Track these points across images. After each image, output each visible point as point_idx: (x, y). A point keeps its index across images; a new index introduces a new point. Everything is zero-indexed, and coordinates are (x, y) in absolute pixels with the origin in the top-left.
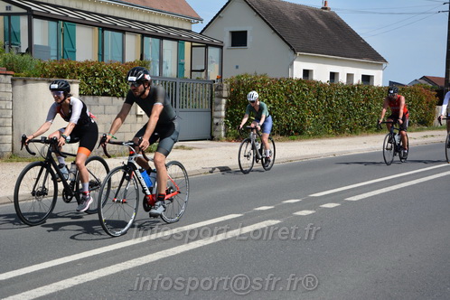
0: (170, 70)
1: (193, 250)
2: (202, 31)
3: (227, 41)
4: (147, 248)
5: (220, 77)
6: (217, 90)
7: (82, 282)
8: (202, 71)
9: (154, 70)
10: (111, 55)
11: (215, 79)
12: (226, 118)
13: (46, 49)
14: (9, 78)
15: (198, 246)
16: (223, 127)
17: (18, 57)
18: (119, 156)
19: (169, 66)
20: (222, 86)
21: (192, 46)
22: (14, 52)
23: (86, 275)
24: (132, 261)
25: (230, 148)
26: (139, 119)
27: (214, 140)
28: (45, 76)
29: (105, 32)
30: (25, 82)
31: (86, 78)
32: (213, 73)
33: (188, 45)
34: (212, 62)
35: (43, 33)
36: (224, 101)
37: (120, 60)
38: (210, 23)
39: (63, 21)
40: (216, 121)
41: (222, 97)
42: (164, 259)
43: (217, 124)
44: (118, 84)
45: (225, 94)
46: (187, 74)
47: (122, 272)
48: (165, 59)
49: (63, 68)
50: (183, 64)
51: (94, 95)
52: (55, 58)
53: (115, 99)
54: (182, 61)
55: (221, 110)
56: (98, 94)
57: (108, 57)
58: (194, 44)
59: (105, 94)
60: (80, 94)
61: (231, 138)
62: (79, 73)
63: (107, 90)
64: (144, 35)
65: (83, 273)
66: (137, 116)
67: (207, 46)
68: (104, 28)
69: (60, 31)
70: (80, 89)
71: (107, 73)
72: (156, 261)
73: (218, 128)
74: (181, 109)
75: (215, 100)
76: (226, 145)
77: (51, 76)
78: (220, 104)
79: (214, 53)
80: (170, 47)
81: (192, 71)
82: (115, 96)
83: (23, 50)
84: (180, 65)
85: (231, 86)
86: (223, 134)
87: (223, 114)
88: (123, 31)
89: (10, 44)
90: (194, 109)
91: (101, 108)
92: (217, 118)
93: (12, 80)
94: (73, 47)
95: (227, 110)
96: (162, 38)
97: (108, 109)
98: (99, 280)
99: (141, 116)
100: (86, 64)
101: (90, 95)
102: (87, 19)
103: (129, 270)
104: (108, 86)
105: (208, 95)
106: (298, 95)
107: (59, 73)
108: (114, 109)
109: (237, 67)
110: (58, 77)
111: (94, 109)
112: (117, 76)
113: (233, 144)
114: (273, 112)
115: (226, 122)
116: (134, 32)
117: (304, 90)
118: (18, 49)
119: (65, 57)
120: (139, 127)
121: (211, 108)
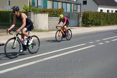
0: (69, 10)
2: (76, 1)
3: (82, 3)
4: (64, 51)
5: (80, 12)
6: (80, 15)
8: (76, 10)
10: (55, 7)
11: (79, 12)
12: (82, 21)
13: (41, 6)
14: (33, 13)
15: (76, 51)
16: (81, 24)
17: (35, 8)
20: (81, 14)
21: (74, 5)
22: (34, 7)
23: (51, 57)
25: (83, 29)
27: (79, 27)
28: (41, 12)
29: (54, 2)
30: (36, 14)
31: (50, 12)
32: (79, 11)
33: (73, 4)
34: (78, 8)
36: (81, 17)
37: (57, 8)
40: (79, 22)
43: (80, 23)
44: (57, 14)
45: (82, 16)
46: (72, 11)
47: (59, 57)
48: (67, 8)
49: (45, 11)
52: (43, 8)
53: (56, 17)
54: (71, 8)
55: (80, 20)
56: (52, 16)
57: (54, 8)
58: (74, 4)
59: (54, 16)
61: (83, 26)
62: (48, 12)
63: (54, 15)
64: (63, 2)
67: (77, 4)
69: (44, 2)
71: (54, 11)
72: (66, 54)
73: (80, 24)
74: (71, 20)
75: (79, 17)
77: (42, 12)
78: (80, 18)
79: (79, 6)
80: (68, 5)
81: (74, 10)
83: (36, 7)
84: (71, 9)
85: (83, 14)
86: (81, 25)
87: (81, 20)
88: (58, 2)
89: (33, 5)
92: (80, 21)
93: (34, 13)
94: (47, 6)
95: (82, 20)
96: (67, 3)
97: (54, 20)
100: (50, 9)
101: (50, 16)
103: (60, 56)
104: (55, 14)
105: (78, 16)
106: (99, 16)
107: (44, 11)
108: (56, 20)
109: (84, 9)
110: (44, 12)
111: (52, 20)
112: (57, 12)
113: (83, 27)
114: (93, 20)
115: (82, 22)
116: (60, 2)
117: (101, 14)
118: (35, 6)
119: (45, 8)
120: (61, 24)
121: (78, 19)
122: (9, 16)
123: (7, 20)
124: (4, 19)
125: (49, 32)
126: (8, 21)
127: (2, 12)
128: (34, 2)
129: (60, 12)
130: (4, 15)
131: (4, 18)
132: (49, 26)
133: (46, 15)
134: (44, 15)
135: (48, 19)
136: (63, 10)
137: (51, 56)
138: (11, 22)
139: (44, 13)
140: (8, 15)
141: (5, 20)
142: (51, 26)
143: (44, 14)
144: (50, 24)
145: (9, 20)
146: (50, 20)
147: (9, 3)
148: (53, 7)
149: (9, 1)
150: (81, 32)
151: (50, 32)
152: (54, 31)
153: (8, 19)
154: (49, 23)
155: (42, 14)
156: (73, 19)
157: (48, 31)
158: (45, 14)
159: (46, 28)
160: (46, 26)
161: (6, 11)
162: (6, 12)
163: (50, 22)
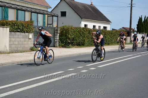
0: (41, 24)
2: (51, 11)
3: (60, 15)
5: (57, 27)
6: (56, 31)
8: (51, 24)
9: (35, 24)
10: (21, 18)
11: (55, 27)
12: (59, 40)
15: (49, 82)
16: (58, 43)
18: (23, 52)
19: (40, 22)
20: (58, 29)
21: (48, 16)
24: (26, 87)
25: (60, 50)
26: (30, 40)
27: (55, 47)
29: (19, 11)
31: (12, 26)
32: (55, 25)
33: (46, 16)
34: (55, 21)
36: (58, 34)
37: (23, 20)
38: (54, 9)
39: (4, 7)
40: (56, 41)
41: (58, 33)
43: (56, 42)
44: (23, 28)
45: (59, 32)
46: (46, 25)
48: (39, 20)
49: (3, 23)
50: (45, 22)
51: (14, 32)
52: (1, 19)
53: (22, 33)
54: (44, 21)
55: (57, 37)
56: (16, 32)
57: (19, 19)
59: (18, 32)
60: (10, 31)
61: (60, 47)
62: (9, 24)
63: (19, 30)
64: (31, 12)
65: (10, 91)
66: (29, 39)
67: (53, 16)
68: (18, 10)
69: (3, 10)
70: (10, 30)
71: (19, 25)
72: (35, 87)
75: (56, 34)
76: (59, 49)
78: (57, 35)
79: (55, 18)
80: (40, 16)
81: (48, 24)
82: (22, 32)
84: (44, 22)
85: (61, 29)
86: (58, 45)
87: (58, 38)
88: (25, 11)
91: (17, 36)
94: (8, 15)
95: (59, 37)
96: (38, 13)
97: (19, 36)
98: (15, 93)
99: (31, 39)
100: (12, 21)
101: (13, 32)
102: (12, 6)
104: (19, 29)
105: (53, 32)
106: (83, 33)
108: (21, 36)
109: (63, 23)
111: (15, 36)
113: (61, 48)
114: (75, 38)
115: (59, 41)
116: (28, 11)
117: (85, 31)
119: (5, 19)
120: (30, 42)
121: (54, 36)
129: (28, 26)
132: (10, 46)
133: (7, 30)
134: (3, 29)
135: (10, 35)
136: (32, 23)
139: (2, 26)
142: (13, 46)
143: (3, 27)
144: (12, 43)
146: (12, 36)
148: (17, 18)
150: (57, 55)
151: (12, 54)
152: (18, 52)
154: (10, 41)
157: (9, 53)
158: (5, 29)
159: (6, 49)
160: (5, 46)
163: (13, 39)
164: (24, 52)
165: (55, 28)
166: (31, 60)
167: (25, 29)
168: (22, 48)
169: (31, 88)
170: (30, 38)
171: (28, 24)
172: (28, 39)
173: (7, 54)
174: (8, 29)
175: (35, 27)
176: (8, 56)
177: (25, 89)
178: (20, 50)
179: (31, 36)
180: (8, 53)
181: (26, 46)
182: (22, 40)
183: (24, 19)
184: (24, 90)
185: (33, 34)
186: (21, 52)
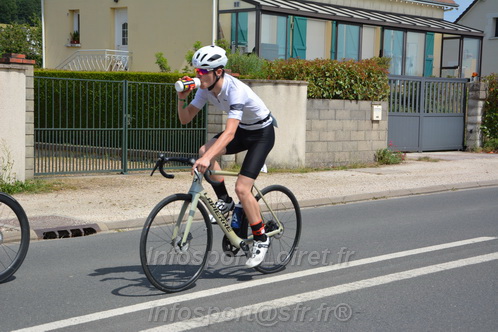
0: (415, 68)
1: (432, 274)
2: (458, 20)
3: (489, 30)
4: (378, 269)
5: (478, 74)
6: (472, 90)
7: (305, 300)
8: (455, 68)
9: (395, 69)
10: (346, 52)
11: (470, 77)
12: (483, 123)
13: (273, 48)
15: (439, 270)
16: (478, 135)
17: (244, 58)
18: (350, 168)
19: (413, 63)
20: (478, 86)
21: (443, 39)
22: (241, 53)
23: (310, 293)
24: (360, 282)
25: (487, 160)
26: (375, 125)
27: (468, 151)
28: (271, 78)
29: (340, 25)
31: (316, 79)
32: (469, 69)
33: (438, 37)
34: (468, 56)
35: (271, 30)
36: (481, 103)
37: (355, 58)
38: (464, 13)
39: (293, 15)
40: (469, 128)
41: (477, 99)
42: (397, 282)
43: (471, 131)
44: (351, 85)
45: (483, 94)
46: (436, 72)
47: (349, 293)
48: (409, 55)
49: (291, 70)
50: (431, 61)
51: (324, 98)
52: (283, 58)
53: (347, 102)
54: (430, 57)
55: (476, 115)
56: (328, 97)
57: (341, 56)
58: (445, 36)
59: (336, 97)
60: (309, 98)
61: (488, 149)
62: (308, 74)
63: (338, 93)
64: (384, 28)
65: (307, 291)
66: (373, 121)
67: (462, 37)
68: (338, 22)
69: (289, 26)
70: (308, 92)
71: (340, 73)
72: (389, 284)
73: (472, 137)
74: (426, 114)
75: (470, 102)
76: (482, 157)
77: (278, 78)
78: (475, 107)
79: (470, 45)
80: (415, 41)
81: (442, 68)
82: (347, 99)
83: (250, 50)
84: (427, 62)
85: (491, 85)
86: (478, 143)
87: (479, 119)
88: (360, 24)
89: (237, 44)
90: (443, 114)
91: (332, 112)
92: (472, 124)
94: (304, 44)
95: (484, 114)
96: (406, 30)
97: (339, 113)
99: (378, 121)
100: (316, 62)
101: (319, 98)
102: (320, 11)
103: (357, 291)
104: (340, 87)
105: (460, 96)
107: (286, 74)
108: (346, 114)
110: (285, 78)
111: (324, 114)
112: (351, 76)
113: (492, 155)
115: (482, 129)
116: (373, 24)
118: (244, 49)
119: (294, 56)
120: (374, 135)
121: (464, 112)
122: (121, 94)
123: (109, 116)
124: (97, 112)
125: (311, 175)
126: (116, 119)
127: (91, 75)
128: (242, 26)
129: (369, 76)
130: (97, 90)
131: (97, 107)
132: (310, 145)
133: (299, 92)
134: (289, 91)
135: (308, 109)
136: (383, 66)
137: (312, 290)
138: (128, 123)
139: (285, 81)
140: (115, 93)
141: (103, 113)
143: (288, 84)
144: (315, 135)
145: (121, 113)
147: (125, 34)
148: (334, 52)
149: (125, 26)
150: (474, 180)
151: (316, 174)
152: (334, 168)
153: (116, 110)
154: (309, 130)
155: (276, 84)
156: (435, 113)
157: (306, 170)
158: (294, 88)
159: (295, 157)
160: (294, 147)
161: (106, 70)
162: (107, 77)
163: (318, 124)
164: (354, 167)
165: (469, 80)
166: (379, 193)
167: (358, 89)
168: (347, 155)
169: (376, 287)
170: (375, 119)
171: (370, 71)
172: (368, 122)
173: (299, 175)
174: (304, 89)
175: (394, 82)
176: (301, 180)
177: (357, 288)
178: (342, 159)
179: (378, 111)
180: (302, 172)
181: (363, 147)
182: (350, 125)
183: (356, 52)
184: (352, 292)
185: (386, 104)
186: (344, 168)
